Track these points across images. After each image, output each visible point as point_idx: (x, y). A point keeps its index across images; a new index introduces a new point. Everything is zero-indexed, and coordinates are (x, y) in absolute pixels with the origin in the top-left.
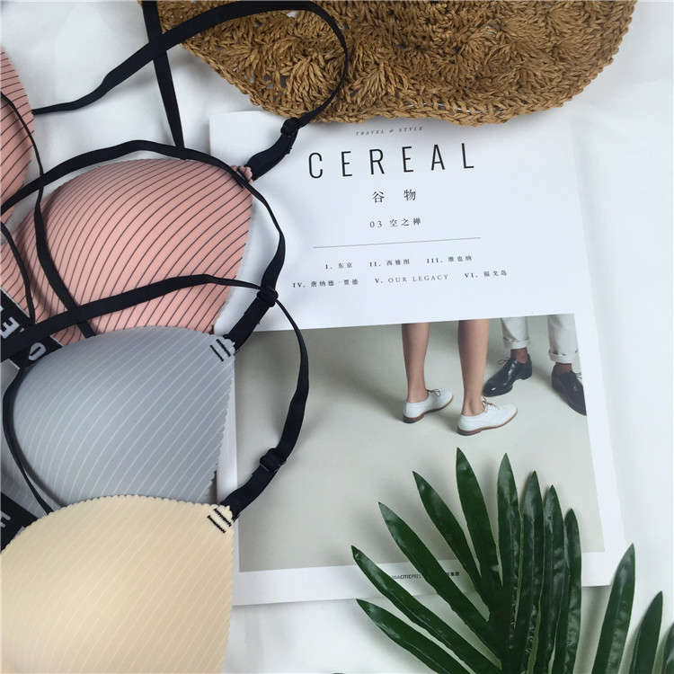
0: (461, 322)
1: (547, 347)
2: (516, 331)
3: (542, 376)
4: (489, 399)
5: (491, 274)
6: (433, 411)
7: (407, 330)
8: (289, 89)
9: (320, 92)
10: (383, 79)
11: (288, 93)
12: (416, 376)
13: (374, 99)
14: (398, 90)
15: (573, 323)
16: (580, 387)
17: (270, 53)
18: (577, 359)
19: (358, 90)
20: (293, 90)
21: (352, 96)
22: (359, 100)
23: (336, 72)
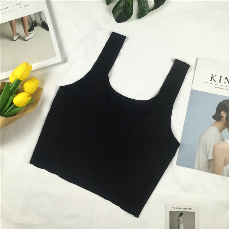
0: (21, 18)
1: (40, 19)
2: (33, 17)
3: (40, 25)
4: (30, 33)
5: (26, 6)
6: (19, 38)
7: (11, 22)
12: (14, 31)
15: (44, 12)
16: (47, 25)
18: (46, 20)
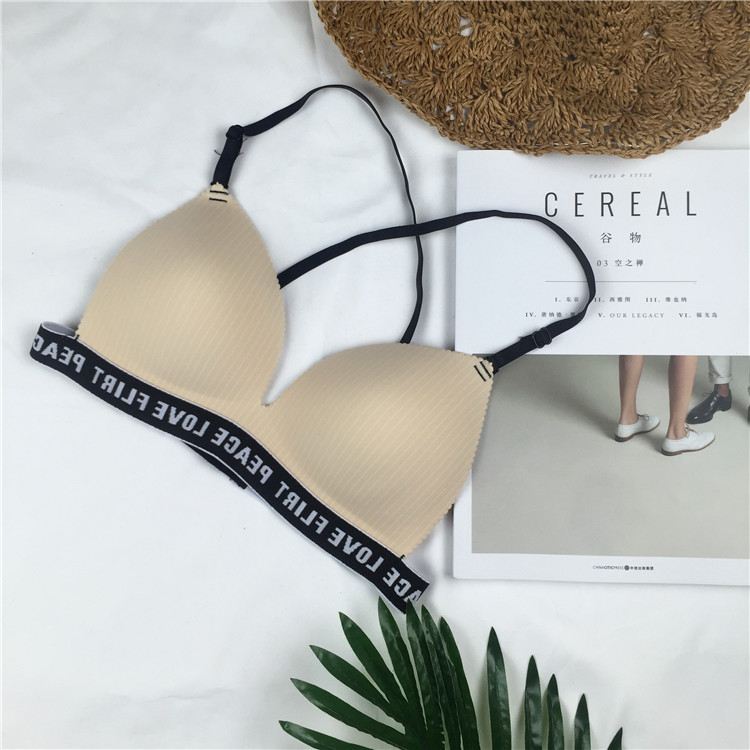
2: (721, 368)
8: (471, 119)
9: (499, 123)
10: (558, 115)
11: (470, 125)
12: (628, 402)
13: (551, 132)
14: (573, 128)
17: (451, 83)
19: (535, 122)
20: (474, 121)
21: (529, 127)
22: (536, 132)
23: (514, 104)
